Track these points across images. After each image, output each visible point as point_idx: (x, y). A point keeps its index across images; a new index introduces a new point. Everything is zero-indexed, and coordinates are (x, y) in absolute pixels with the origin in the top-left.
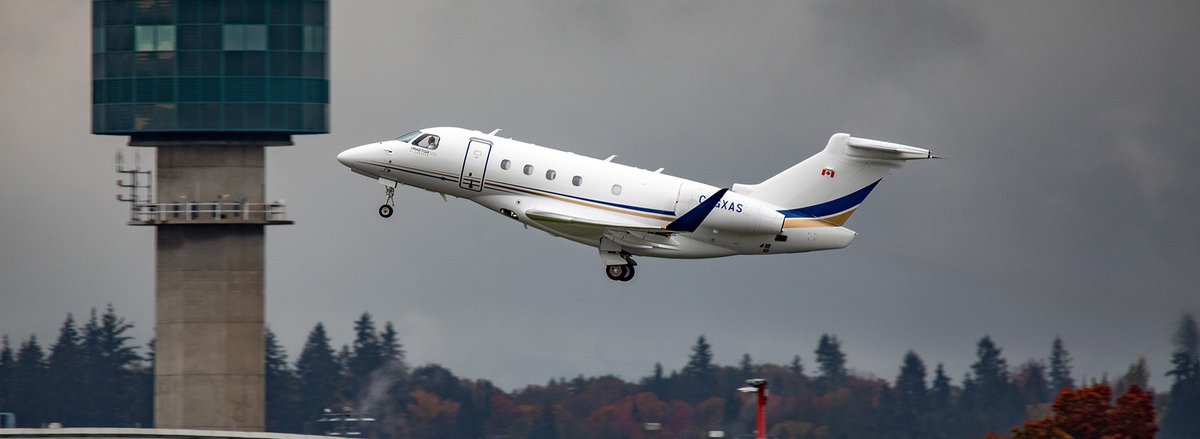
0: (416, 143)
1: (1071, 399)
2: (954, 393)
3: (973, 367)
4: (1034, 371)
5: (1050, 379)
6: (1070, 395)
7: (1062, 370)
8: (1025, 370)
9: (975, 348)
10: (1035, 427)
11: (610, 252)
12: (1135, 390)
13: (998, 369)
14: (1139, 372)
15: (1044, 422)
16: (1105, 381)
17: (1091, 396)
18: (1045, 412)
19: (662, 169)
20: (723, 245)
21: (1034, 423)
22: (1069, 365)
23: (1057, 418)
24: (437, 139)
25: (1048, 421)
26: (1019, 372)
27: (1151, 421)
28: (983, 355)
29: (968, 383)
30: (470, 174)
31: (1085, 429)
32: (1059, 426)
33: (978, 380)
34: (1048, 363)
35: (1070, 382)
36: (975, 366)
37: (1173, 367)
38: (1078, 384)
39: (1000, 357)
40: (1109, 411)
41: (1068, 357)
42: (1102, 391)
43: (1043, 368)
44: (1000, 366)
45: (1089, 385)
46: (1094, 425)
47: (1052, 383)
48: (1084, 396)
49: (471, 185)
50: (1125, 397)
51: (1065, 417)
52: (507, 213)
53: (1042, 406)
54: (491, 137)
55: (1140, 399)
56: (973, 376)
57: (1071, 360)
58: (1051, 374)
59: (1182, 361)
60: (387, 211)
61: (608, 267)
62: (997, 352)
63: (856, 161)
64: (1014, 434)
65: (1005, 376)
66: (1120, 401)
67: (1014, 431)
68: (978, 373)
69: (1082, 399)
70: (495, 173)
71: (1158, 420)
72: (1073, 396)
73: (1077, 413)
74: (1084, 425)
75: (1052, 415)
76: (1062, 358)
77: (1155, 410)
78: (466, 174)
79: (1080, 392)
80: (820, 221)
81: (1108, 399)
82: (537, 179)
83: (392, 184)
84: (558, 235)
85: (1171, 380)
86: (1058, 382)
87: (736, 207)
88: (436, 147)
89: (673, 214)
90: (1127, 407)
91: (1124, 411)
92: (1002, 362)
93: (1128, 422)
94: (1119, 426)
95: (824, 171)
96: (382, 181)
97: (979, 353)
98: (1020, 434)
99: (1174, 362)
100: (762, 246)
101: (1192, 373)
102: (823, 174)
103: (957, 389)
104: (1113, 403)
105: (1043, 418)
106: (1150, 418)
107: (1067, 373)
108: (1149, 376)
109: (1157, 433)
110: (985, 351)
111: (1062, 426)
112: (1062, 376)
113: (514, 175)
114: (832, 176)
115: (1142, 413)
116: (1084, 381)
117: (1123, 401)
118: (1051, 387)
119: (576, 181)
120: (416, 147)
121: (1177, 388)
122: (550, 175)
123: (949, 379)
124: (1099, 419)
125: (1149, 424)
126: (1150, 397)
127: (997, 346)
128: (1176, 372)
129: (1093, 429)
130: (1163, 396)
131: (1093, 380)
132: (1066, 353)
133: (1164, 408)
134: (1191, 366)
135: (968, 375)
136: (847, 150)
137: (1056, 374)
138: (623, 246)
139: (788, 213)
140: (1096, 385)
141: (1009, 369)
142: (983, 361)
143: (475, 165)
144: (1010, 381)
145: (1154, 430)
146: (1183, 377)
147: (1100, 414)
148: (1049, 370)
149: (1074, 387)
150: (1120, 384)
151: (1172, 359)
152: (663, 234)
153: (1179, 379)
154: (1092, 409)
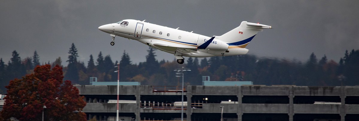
0: (121, 24)
1: (39, 68)
2: (5, 67)
3: (11, 59)
4: (28, 60)
5: (33, 63)
6: (39, 67)
7: (36, 60)
8: (26, 60)
9: (12, 54)
10: (29, 76)
11: (178, 55)
12: (57, 66)
13: (18, 60)
14: (59, 61)
15: (31, 75)
16: (49, 63)
17: (45, 67)
18: (32, 72)
19: (192, 32)
20: (210, 54)
21: (28, 75)
22: (38, 59)
23: (35, 74)
24: (127, 23)
25: (32, 75)
26: (24, 61)
27: (62, 75)
28: (14, 56)
29: (9, 64)
30: (137, 33)
31: (43, 77)
32: (35, 76)
33: (12, 63)
34: (32, 58)
35: (39, 63)
36: (12, 59)
37: (68, 59)
38: (41, 64)
39: (19, 56)
40: (50, 72)
41: (38, 56)
42: (48, 66)
43: (31, 59)
44: (19, 59)
45: (44, 64)
46: (45, 76)
47: (34, 64)
48: (43, 67)
49: (137, 36)
50: (54, 68)
51: (37, 74)
52: (148, 44)
53: (31, 70)
54: (143, 22)
55: (59, 69)
56: (11, 62)
57: (39, 57)
58: (33, 61)
59: (71, 58)
60: (113, 44)
61: (178, 60)
62: (18, 55)
63: (249, 29)
64: (23, 79)
65: (20, 62)
66: (53, 69)
67: (23, 78)
68: (12, 61)
69: (42, 68)
70: (144, 33)
71: (64, 74)
72: (40, 68)
73: (41, 72)
74: (43, 76)
75: (34, 73)
76: (37, 57)
77: (63, 72)
78: (136, 33)
79: (42, 66)
80: (238, 46)
81: (49, 68)
82: (157, 34)
83: (114, 36)
84: (162, 51)
85: (68, 63)
86: (35, 64)
87: (215, 43)
88: (127, 25)
89: (196, 44)
90: (55, 71)
91: (54, 72)
92: (19, 58)
93: (55, 75)
94: (53, 76)
95: (240, 32)
96: (111, 35)
97: (13, 55)
98: (24, 78)
99: (69, 58)
100: (222, 54)
101: (74, 61)
102: (239, 33)
103: (6, 65)
104: (51, 70)
105: (31, 74)
106: (62, 74)
107: (38, 61)
108: (61, 62)
109: (64, 78)
110: (14, 54)
111: (37, 76)
112: (37, 62)
113: (150, 33)
114: (242, 33)
115: (59, 72)
116: (43, 63)
117: (54, 69)
118: (33, 65)
119: (168, 35)
120: (122, 25)
121: (69, 66)
122: (161, 33)
123: (4, 63)
124: (47, 74)
125: (61, 76)
126: (62, 68)
127: (18, 53)
128: (69, 61)
129: (45, 77)
130: (65, 68)
131: (46, 63)
132: (38, 55)
133: (66, 71)
134: (73, 59)
135: (9, 62)
136: (246, 26)
137: (35, 61)
138: (182, 54)
139: (230, 44)
140: (46, 64)
141: (21, 60)
142: (14, 58)
143: (139, 30)
144: (22, 63)
145: (63, 77)
146: (71, 62)
147: (48, 73)
148: (33, 60)
149: (40, 65)
150: (53, 64)
151: (68, 57)
152: (195, 50)
153: (70, 63)
154: (45, 71)
